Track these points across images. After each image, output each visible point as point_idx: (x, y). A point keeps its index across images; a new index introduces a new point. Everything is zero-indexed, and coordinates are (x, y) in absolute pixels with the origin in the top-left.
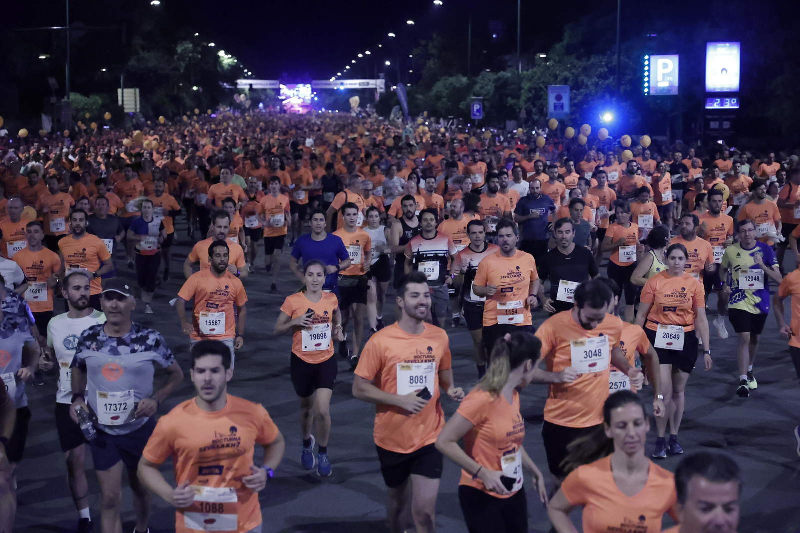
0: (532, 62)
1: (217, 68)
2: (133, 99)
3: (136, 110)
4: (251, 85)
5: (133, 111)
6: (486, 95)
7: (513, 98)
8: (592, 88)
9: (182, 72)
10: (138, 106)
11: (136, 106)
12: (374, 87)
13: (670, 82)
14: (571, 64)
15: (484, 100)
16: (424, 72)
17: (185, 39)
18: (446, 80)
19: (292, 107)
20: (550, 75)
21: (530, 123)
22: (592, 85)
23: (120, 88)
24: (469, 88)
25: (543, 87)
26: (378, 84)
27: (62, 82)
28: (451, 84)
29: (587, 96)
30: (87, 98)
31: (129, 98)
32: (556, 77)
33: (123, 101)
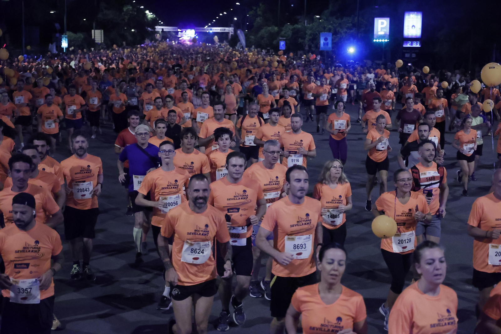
0: (312, 20)
1: (144, 20)
2: (100, 35)
3: (101, 41)
4: (163, 29)
6: (287, 37)
7: (302, 39)
8: (343, 34)
9: (126, 21)
10: (103, 39)
11: (101, 39)
12: (228, 31)
13: (385, 32)
14: (333, 21)
15: (286, 39)
16: (255, 24)
17: (127, 4)
18: (266, 28)
19: (184, 41)
20: (322, 27)
22: (344, 32)
23: (93, 29)
24: (278, 33)
25: (318, 33)
26: (230, 30)
27: (62, 26)
28: (269, 31)
29: (341, 38)
30: (75, 35)
31: (98, 35)
32: (324, 28)
33: (94, 36)
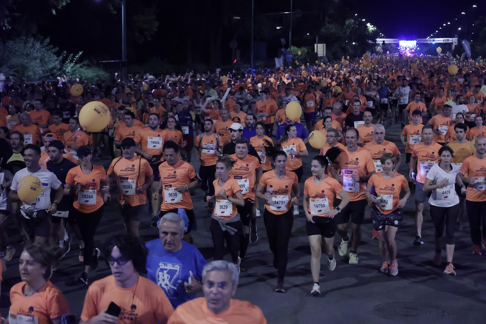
1: (366, 33)
2: (323, 49)
3: (324, 55)
4: (384, 41)
5: (322, 55)
9: (348, 35)
10: (325, 53)
12: (452, 42)
17: (349, 18)
19: (405, 53)
23: (316, 43)
27: (287, 41)
30: (299, 49)
31: (320, 49)
33: (317, 50)
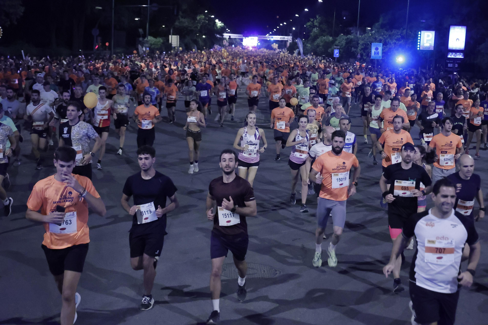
0: (364, 31)
1: (214, 28)
2: (176, 40)
4: (230, 36)
5: (176, 46)
6: (341, 46)
7: (354, 48)
8: (393, 45)
9: (199, 28)
10: (178, 44)
11: (177, 44)
12: (287, 40)
13: (430, 44)
14: (384, 33)
15: (340, 48)
16: (312, 34)
17: (201, 13)
18: (321, 38)
19: (248, 47)
20: (373, 38)
21: (362, 60)
22: (393, 43)
23: (170, 35)
24: (333, 42)
25: (369, 43)
26: (288, 38)
27: (145, 31)
28: (324, 40)
29: (390, 48)
30: (156, 39)
31: (174, 40)
32: (376, 39)
33: (171, 41)
